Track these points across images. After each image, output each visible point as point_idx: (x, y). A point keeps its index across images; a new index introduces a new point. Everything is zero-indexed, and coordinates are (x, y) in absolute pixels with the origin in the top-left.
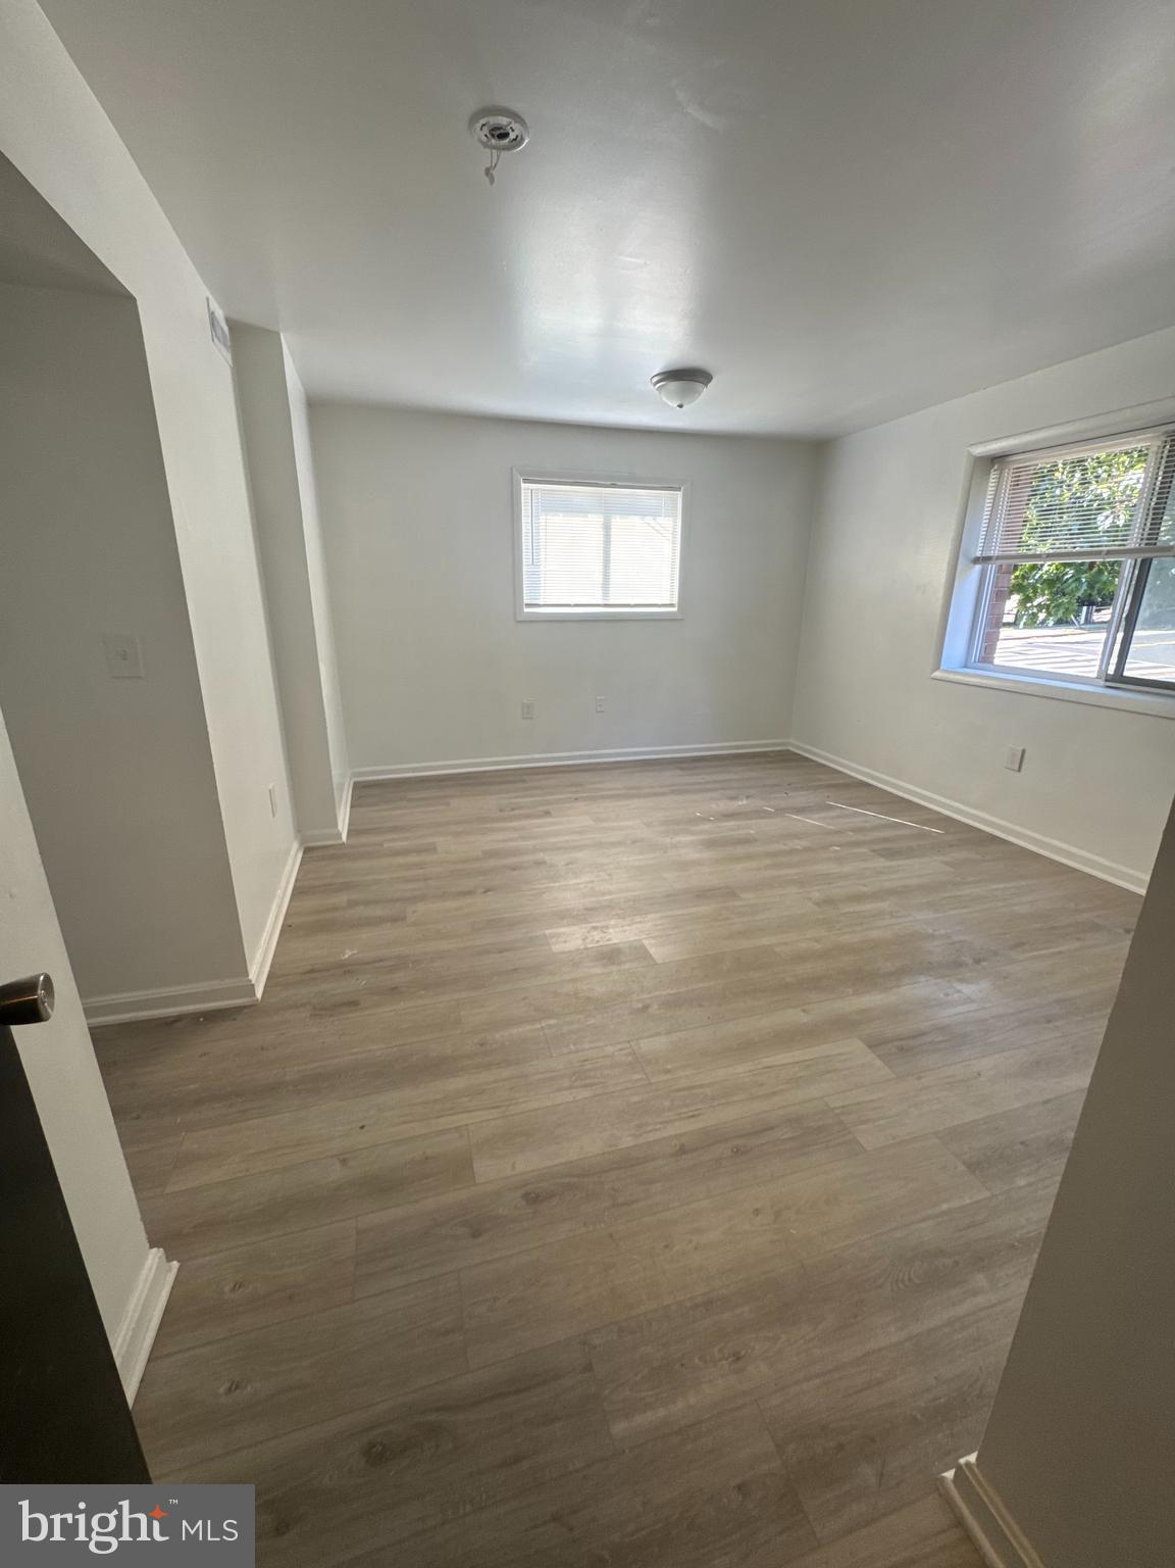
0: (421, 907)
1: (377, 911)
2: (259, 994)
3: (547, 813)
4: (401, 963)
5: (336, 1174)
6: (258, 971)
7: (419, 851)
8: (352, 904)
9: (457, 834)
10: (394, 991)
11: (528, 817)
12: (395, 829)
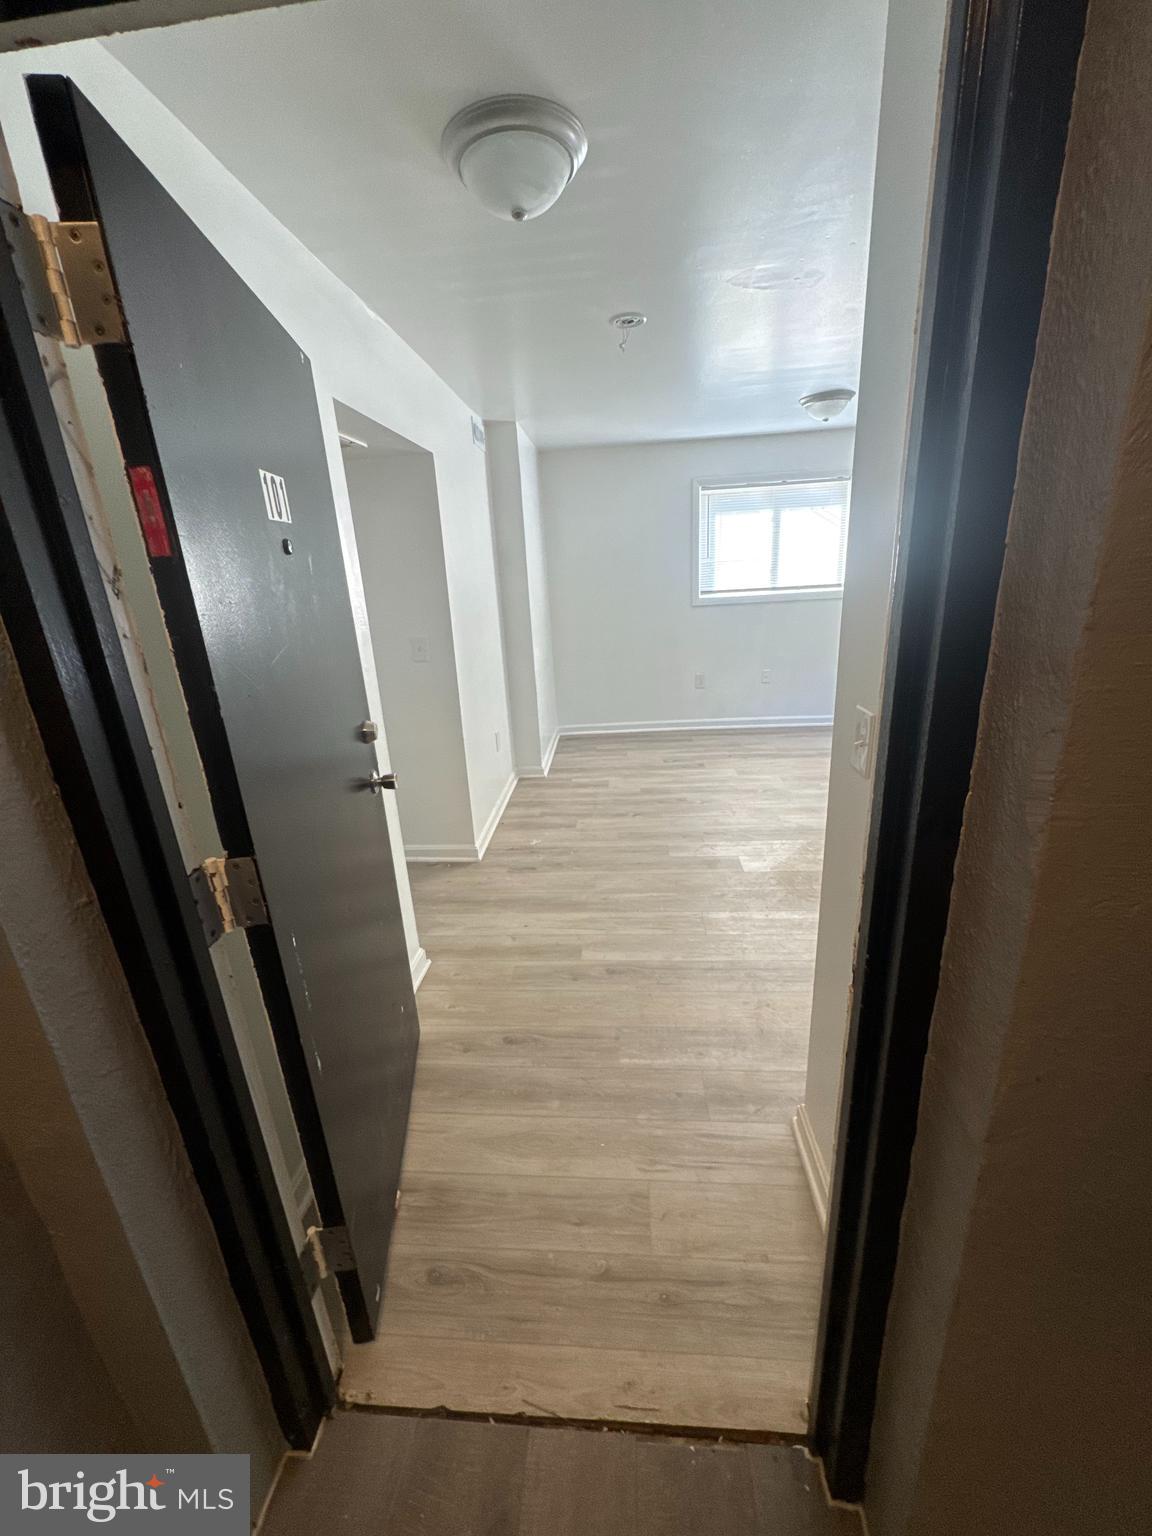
0: (587, 821)
1: (558, 820)
2: (480, 856)
3: (701, 766)
4: (566, 851)
5: (509, 942)
6: (482, 843)
7: (596, 786)
8: (543, 815)
9: (626, 776)
10: (559, 866)
11: (684, 767)
12: (581, 770)
